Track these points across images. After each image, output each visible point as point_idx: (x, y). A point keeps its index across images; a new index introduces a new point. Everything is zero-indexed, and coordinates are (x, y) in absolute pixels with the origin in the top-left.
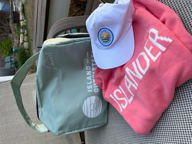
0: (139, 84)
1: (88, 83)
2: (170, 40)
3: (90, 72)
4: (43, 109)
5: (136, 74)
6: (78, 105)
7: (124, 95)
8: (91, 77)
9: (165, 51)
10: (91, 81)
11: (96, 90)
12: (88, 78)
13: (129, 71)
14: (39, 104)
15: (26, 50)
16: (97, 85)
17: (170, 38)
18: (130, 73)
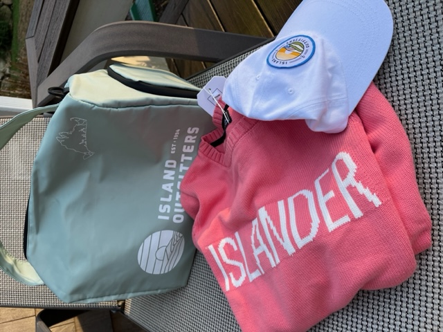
0: (281, 261)
1: (162, 199)
2: (377, 202)
3: (173, 173)
4: (39, 237)
5: (281, 236)
6: (129, 245)
7: (242, 257)
8: (172, 184)
9: (359, 218)
10: (170, 196)
11: (179, 219)
12: (164, 187)
13: (266, 219)
14: (31, 224)
15: (4, 7)
16: (182, 208)
17: (378, 196)
18: (269, 225)
